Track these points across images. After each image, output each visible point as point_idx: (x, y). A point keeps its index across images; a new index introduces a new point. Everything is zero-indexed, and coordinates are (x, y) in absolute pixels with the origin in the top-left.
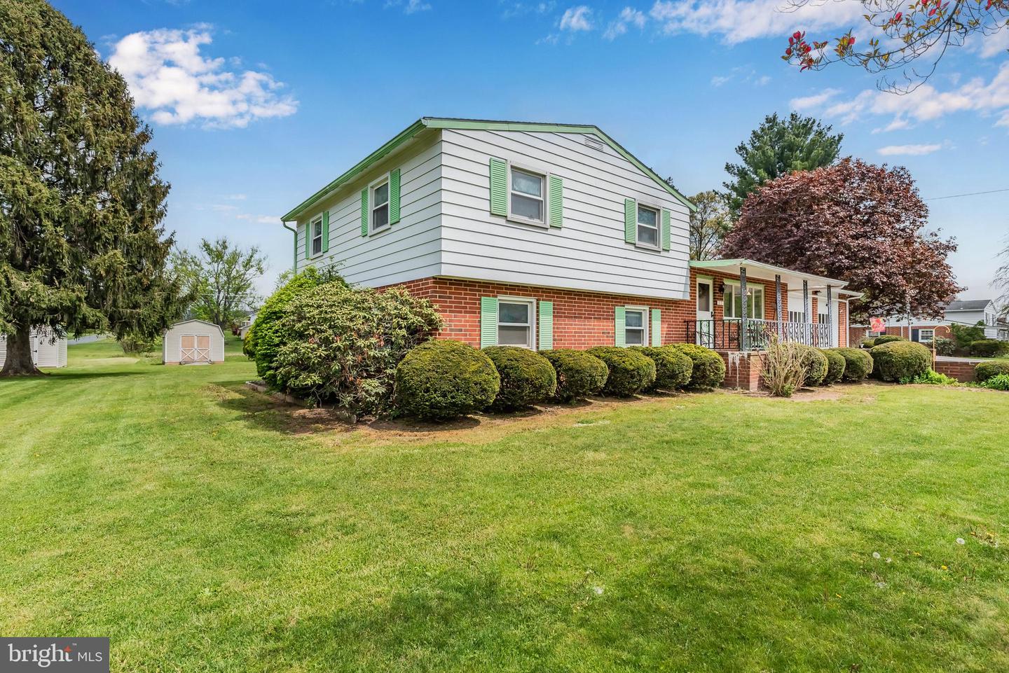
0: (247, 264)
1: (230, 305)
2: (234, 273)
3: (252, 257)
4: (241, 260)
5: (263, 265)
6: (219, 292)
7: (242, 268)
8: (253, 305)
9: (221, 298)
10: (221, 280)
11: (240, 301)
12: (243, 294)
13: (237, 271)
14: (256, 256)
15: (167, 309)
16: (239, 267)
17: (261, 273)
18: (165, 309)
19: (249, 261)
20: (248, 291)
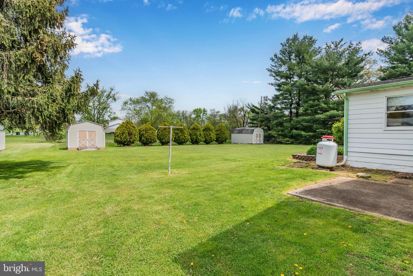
0: (108, 96)
1: (100, 116)
2: (102, 100)
3: (111, 92)
4: (105, 94)
5: (116, 97)
6: (95, 110)
7: (106, 98)
8: (111, 117)
9: (95, 113)
10: (95, 104)
11: (105, 114)
12: (106, 111)
13: (103, 99)
14: (113, 93)
15: (68, 102)
16: (104, 98)
17: (115, 101)
18: (66, 101)
19: (109, 94)
20: (108, 110)
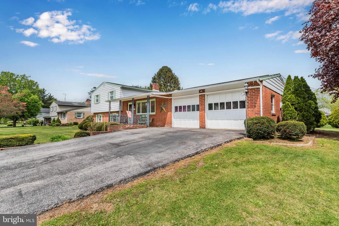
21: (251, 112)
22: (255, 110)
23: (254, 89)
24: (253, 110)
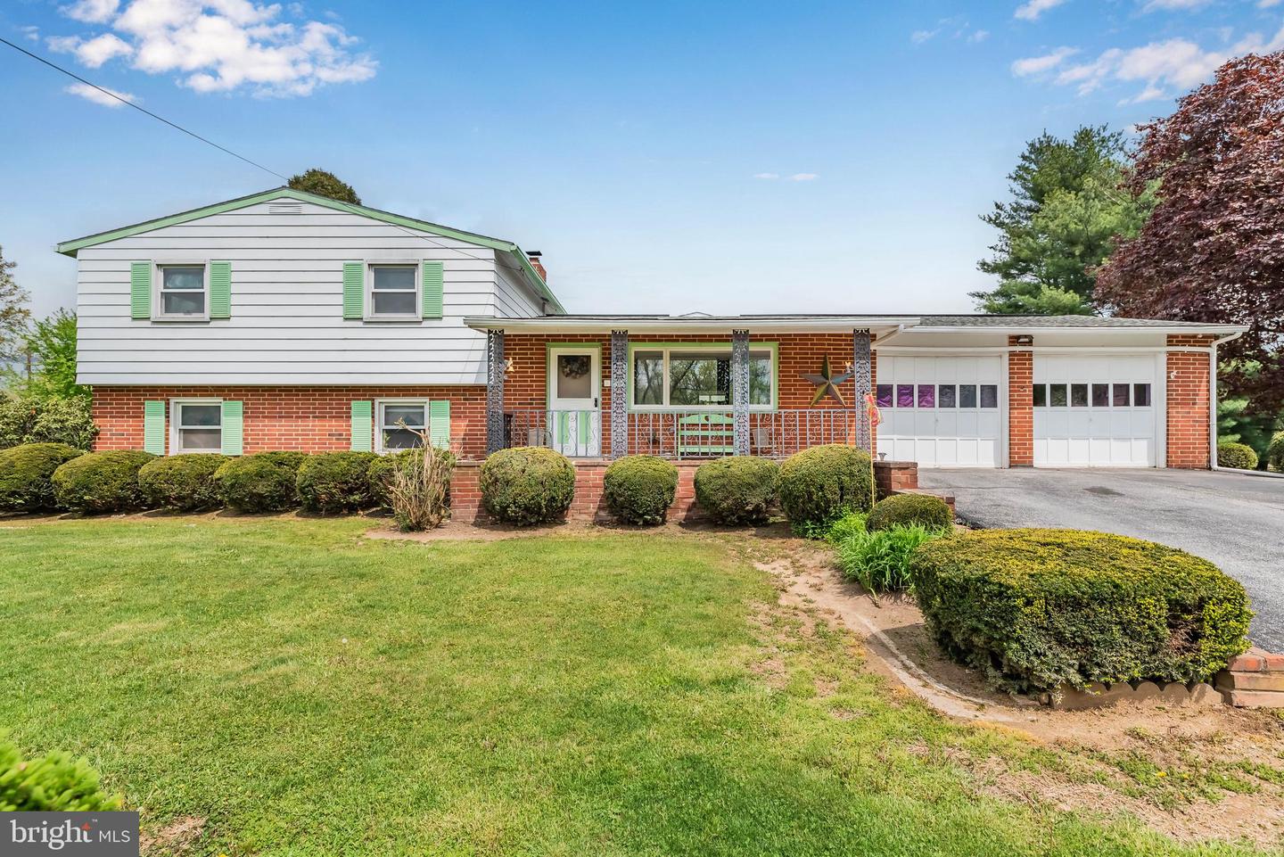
21: (1182, 417)
22: (1194, 413)
23: (1193, 354)
24: (1189, 413)
